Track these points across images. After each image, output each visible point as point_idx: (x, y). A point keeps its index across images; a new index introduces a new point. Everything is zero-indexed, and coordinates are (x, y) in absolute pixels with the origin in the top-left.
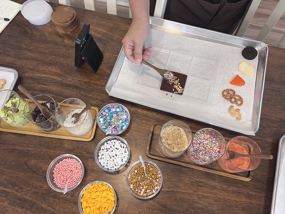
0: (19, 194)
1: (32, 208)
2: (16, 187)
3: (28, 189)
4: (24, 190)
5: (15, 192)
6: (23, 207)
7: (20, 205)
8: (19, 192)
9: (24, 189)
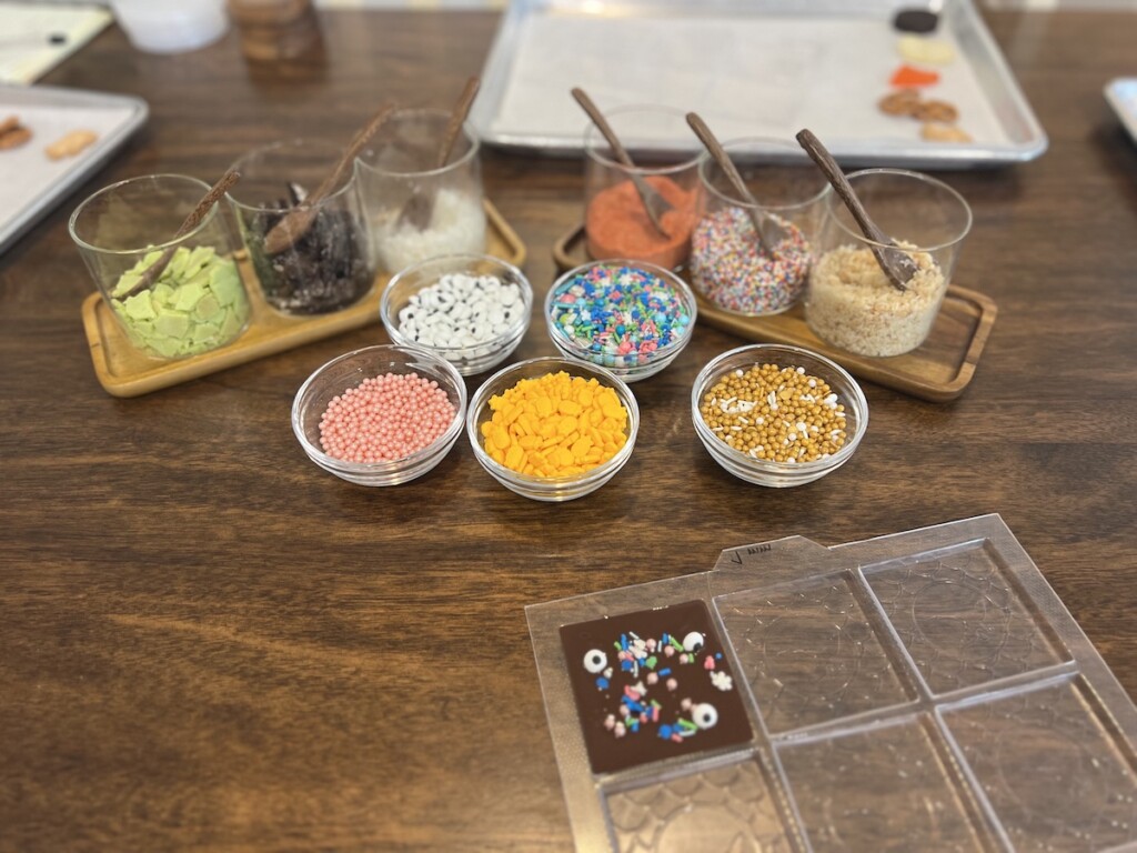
0: (175, 464)
1: (245, 496)
2: (158, 445)
3: (215, 441)
4: (196, 446)
5: (156, 460)
6: (202, 500)
7: (188, 494)
8: (177, 457)
9: (195, 442)
